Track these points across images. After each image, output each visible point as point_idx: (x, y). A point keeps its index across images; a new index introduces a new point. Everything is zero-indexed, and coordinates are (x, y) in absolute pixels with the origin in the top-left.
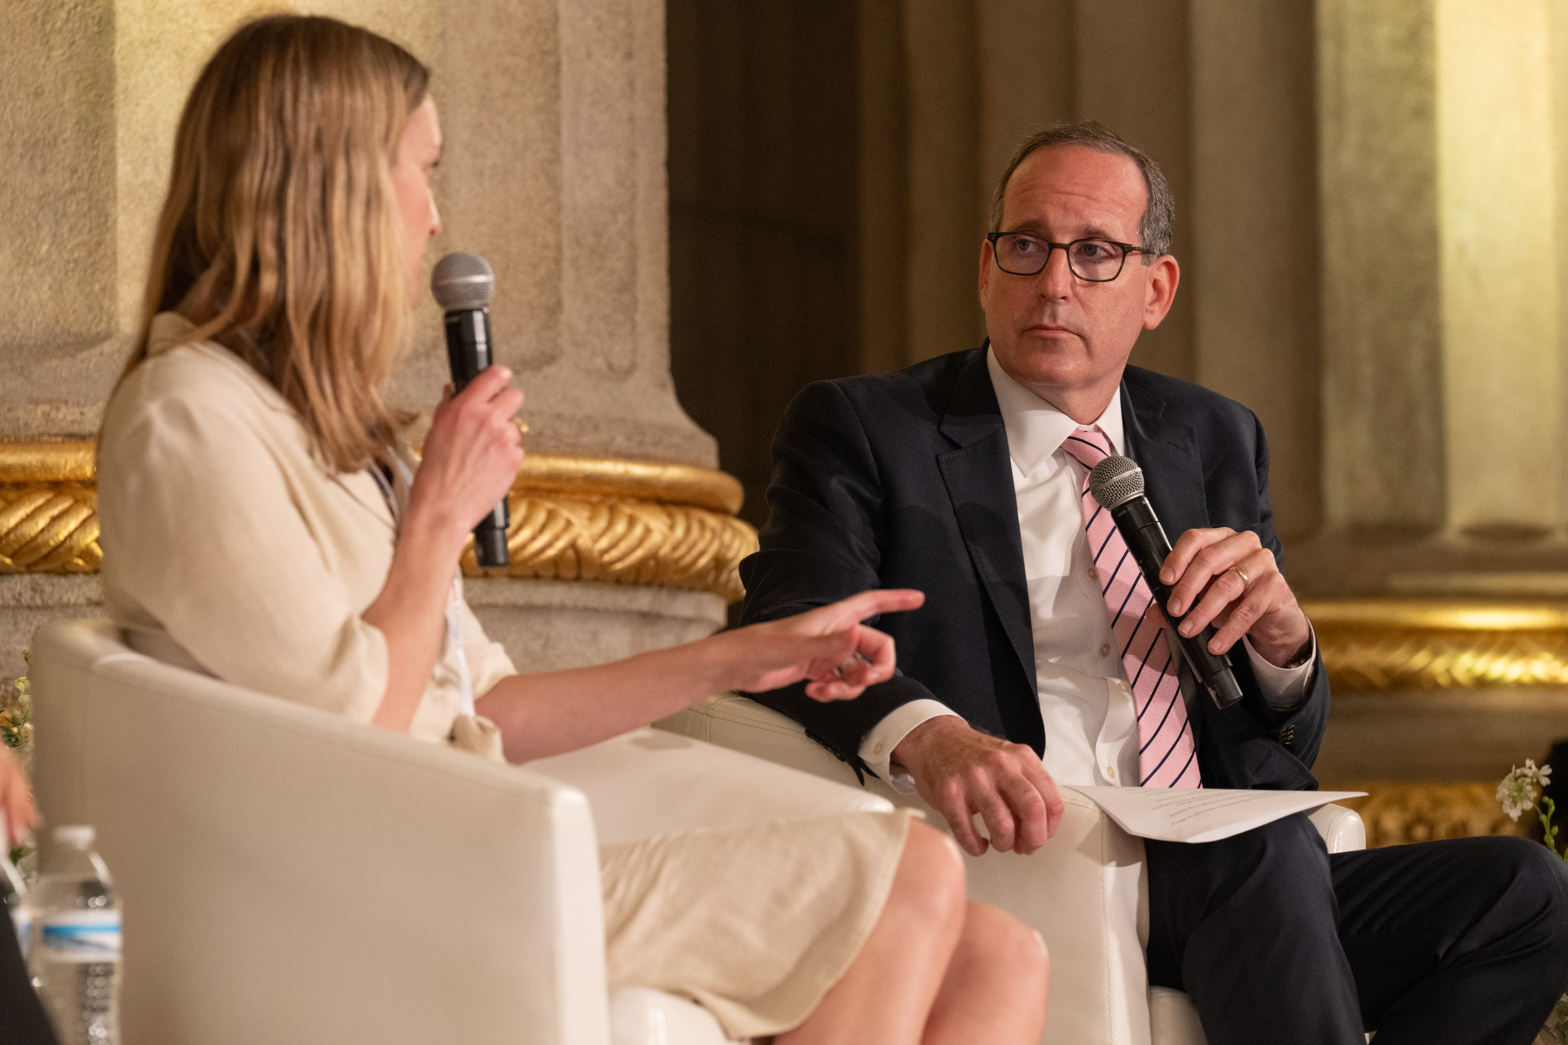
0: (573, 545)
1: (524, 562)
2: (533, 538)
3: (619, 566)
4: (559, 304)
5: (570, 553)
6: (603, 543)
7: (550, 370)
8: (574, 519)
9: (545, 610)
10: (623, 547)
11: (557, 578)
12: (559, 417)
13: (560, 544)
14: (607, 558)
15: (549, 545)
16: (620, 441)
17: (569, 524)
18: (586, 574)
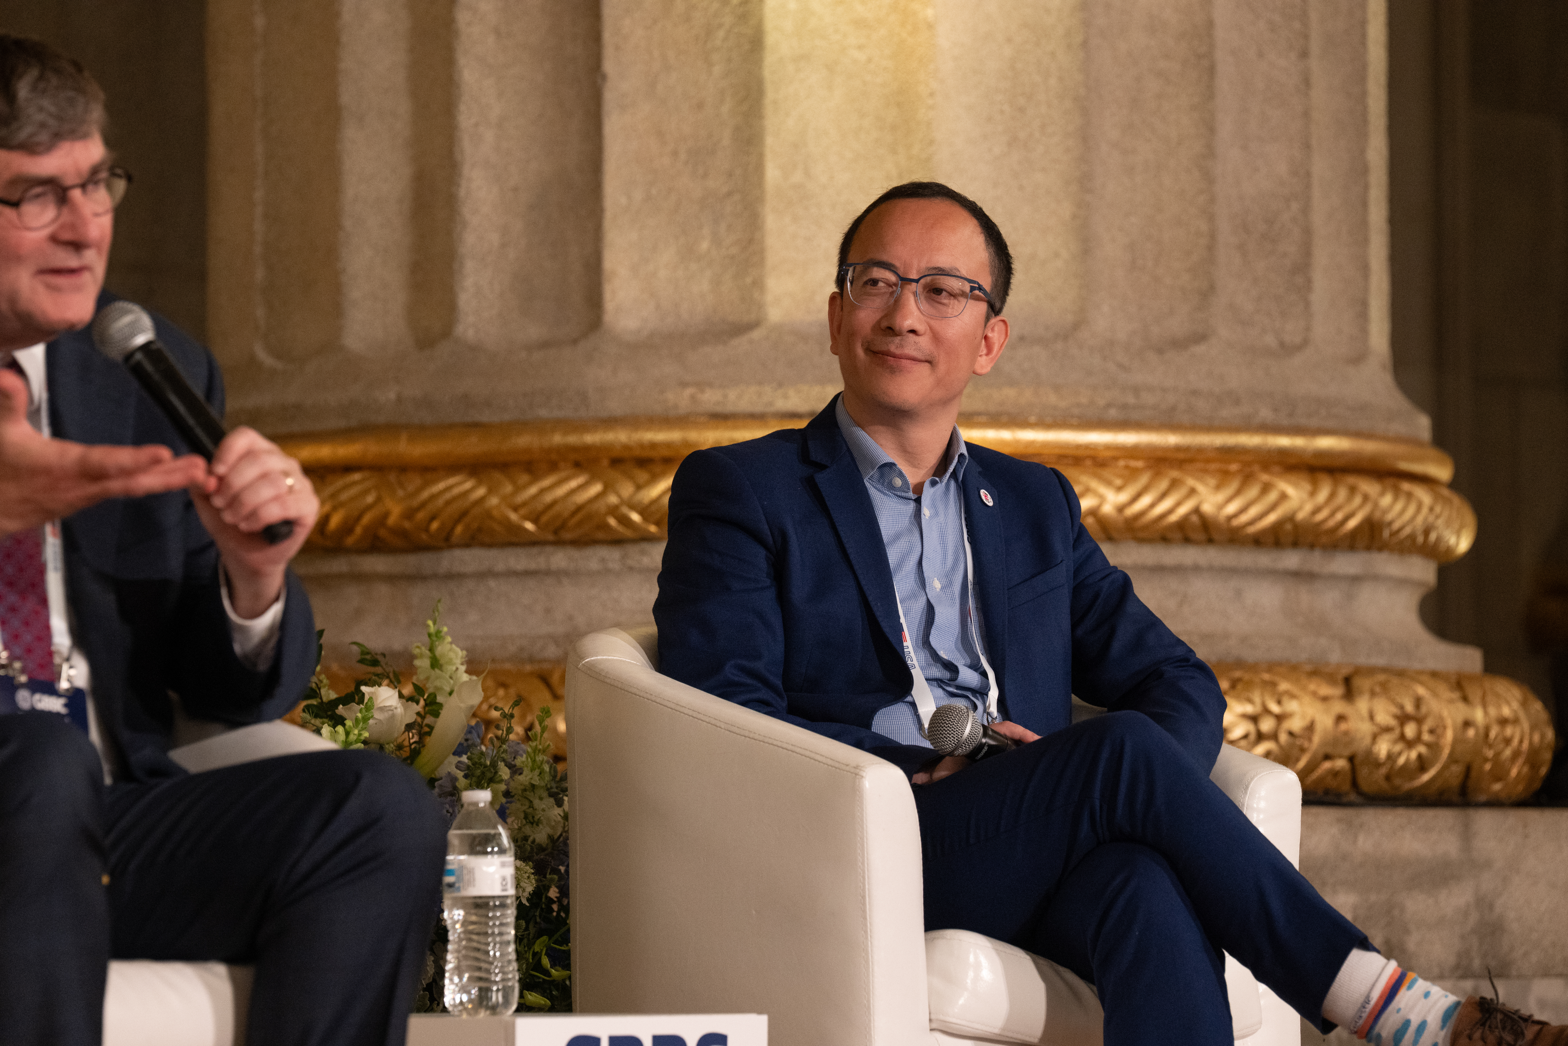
0: (1197, 511)
1: (1147, 527)
2: (1153, 505)
3: (1252, 530)
4: (1212, 288)
5: (1195, 519)
6: (1231, 508)
7: (1200, 349)
8: (1200, 488)
9: (1178, 570)
10: (1253, 512)
11: (1187, 540)
12: (1195, 393)
13: (1182, 510)
14: (1236, 522)
15: (1170, 511)
16: (1265, 414)
17: (1192, 492)
18: (1216, 536)
